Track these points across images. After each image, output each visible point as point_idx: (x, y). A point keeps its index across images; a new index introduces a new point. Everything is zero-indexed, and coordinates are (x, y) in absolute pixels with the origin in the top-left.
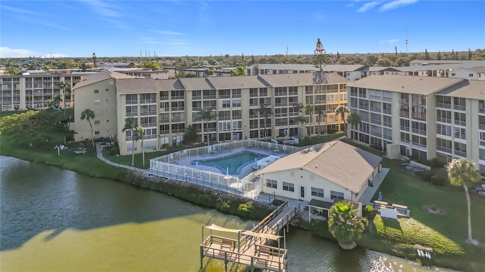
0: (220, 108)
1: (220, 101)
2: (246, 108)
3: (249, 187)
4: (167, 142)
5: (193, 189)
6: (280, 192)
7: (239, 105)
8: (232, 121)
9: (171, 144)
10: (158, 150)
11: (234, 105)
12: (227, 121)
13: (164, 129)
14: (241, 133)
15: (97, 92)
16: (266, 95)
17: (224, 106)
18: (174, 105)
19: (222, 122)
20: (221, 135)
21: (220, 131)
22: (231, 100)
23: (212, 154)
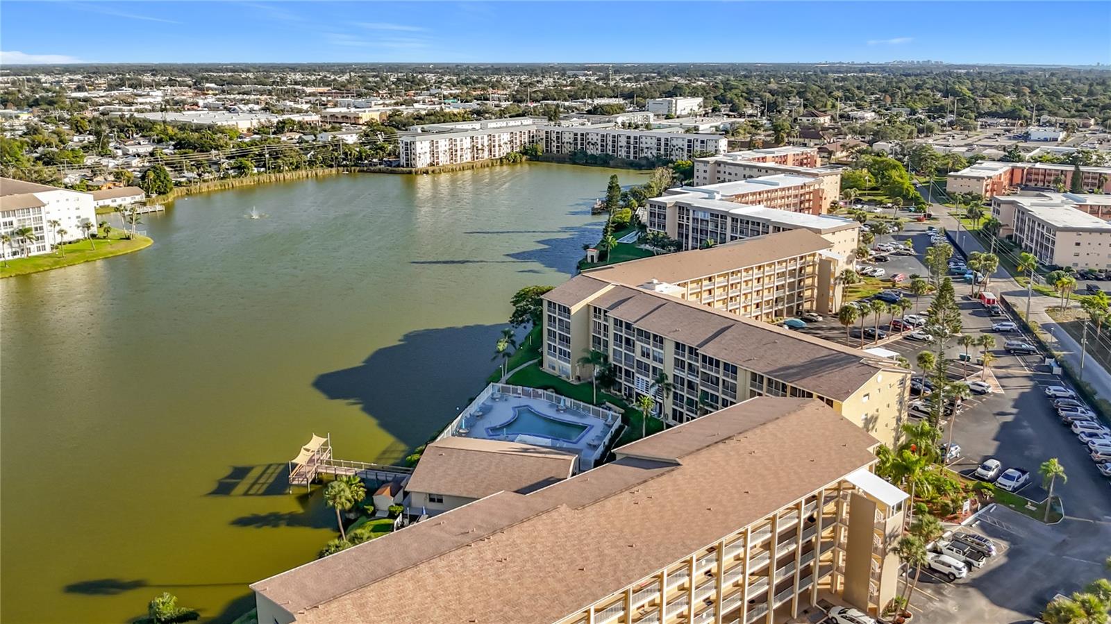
0: (638, 354)
1: (639, 346)
7: (661, 360)
8: (651, 381)
10: (571, 380)
14: (661, 406)
16: (696, 360)
17: (643, 354)
19: (641, 377)
20: (638, 394)
21: (637, 388)
22: (652, 349)
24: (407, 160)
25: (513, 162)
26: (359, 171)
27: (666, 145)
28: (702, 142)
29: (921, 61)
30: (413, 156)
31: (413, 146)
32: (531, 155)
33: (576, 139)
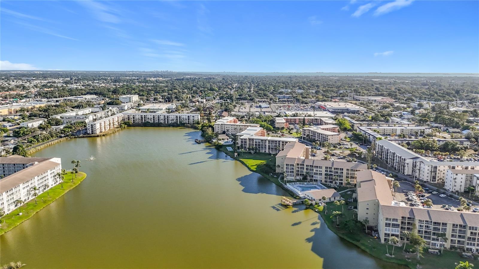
0: (314, 171)
1: (315, 169)
2: (324, 172)
3: (302, 195)
4: (298, 178)
5: (292, 192)
6: (307, 196)
7: (321, 171)
8: (318, 176)
9: (299, 179)
10: (294, 180)
11: (319, 171)
12: (317, 176)
13: (298, 175)
14: (321, 180)
15: (282, 159)
16: (331, 169)
17: (316, 171)
18: (301, 168)
19: (315, 176)
20: (314, 180)
21: (314, 178)
22: (318, 169)
23: (305, 185)
24: (92, 131)
25: (124, 128)
26: (74, 138)
27: (180, 118)
28: (193, 116)
29: (165, 70)
30: (95, 130)
31: (94, 126)
32: (127, 125)
33: (142, 118)
